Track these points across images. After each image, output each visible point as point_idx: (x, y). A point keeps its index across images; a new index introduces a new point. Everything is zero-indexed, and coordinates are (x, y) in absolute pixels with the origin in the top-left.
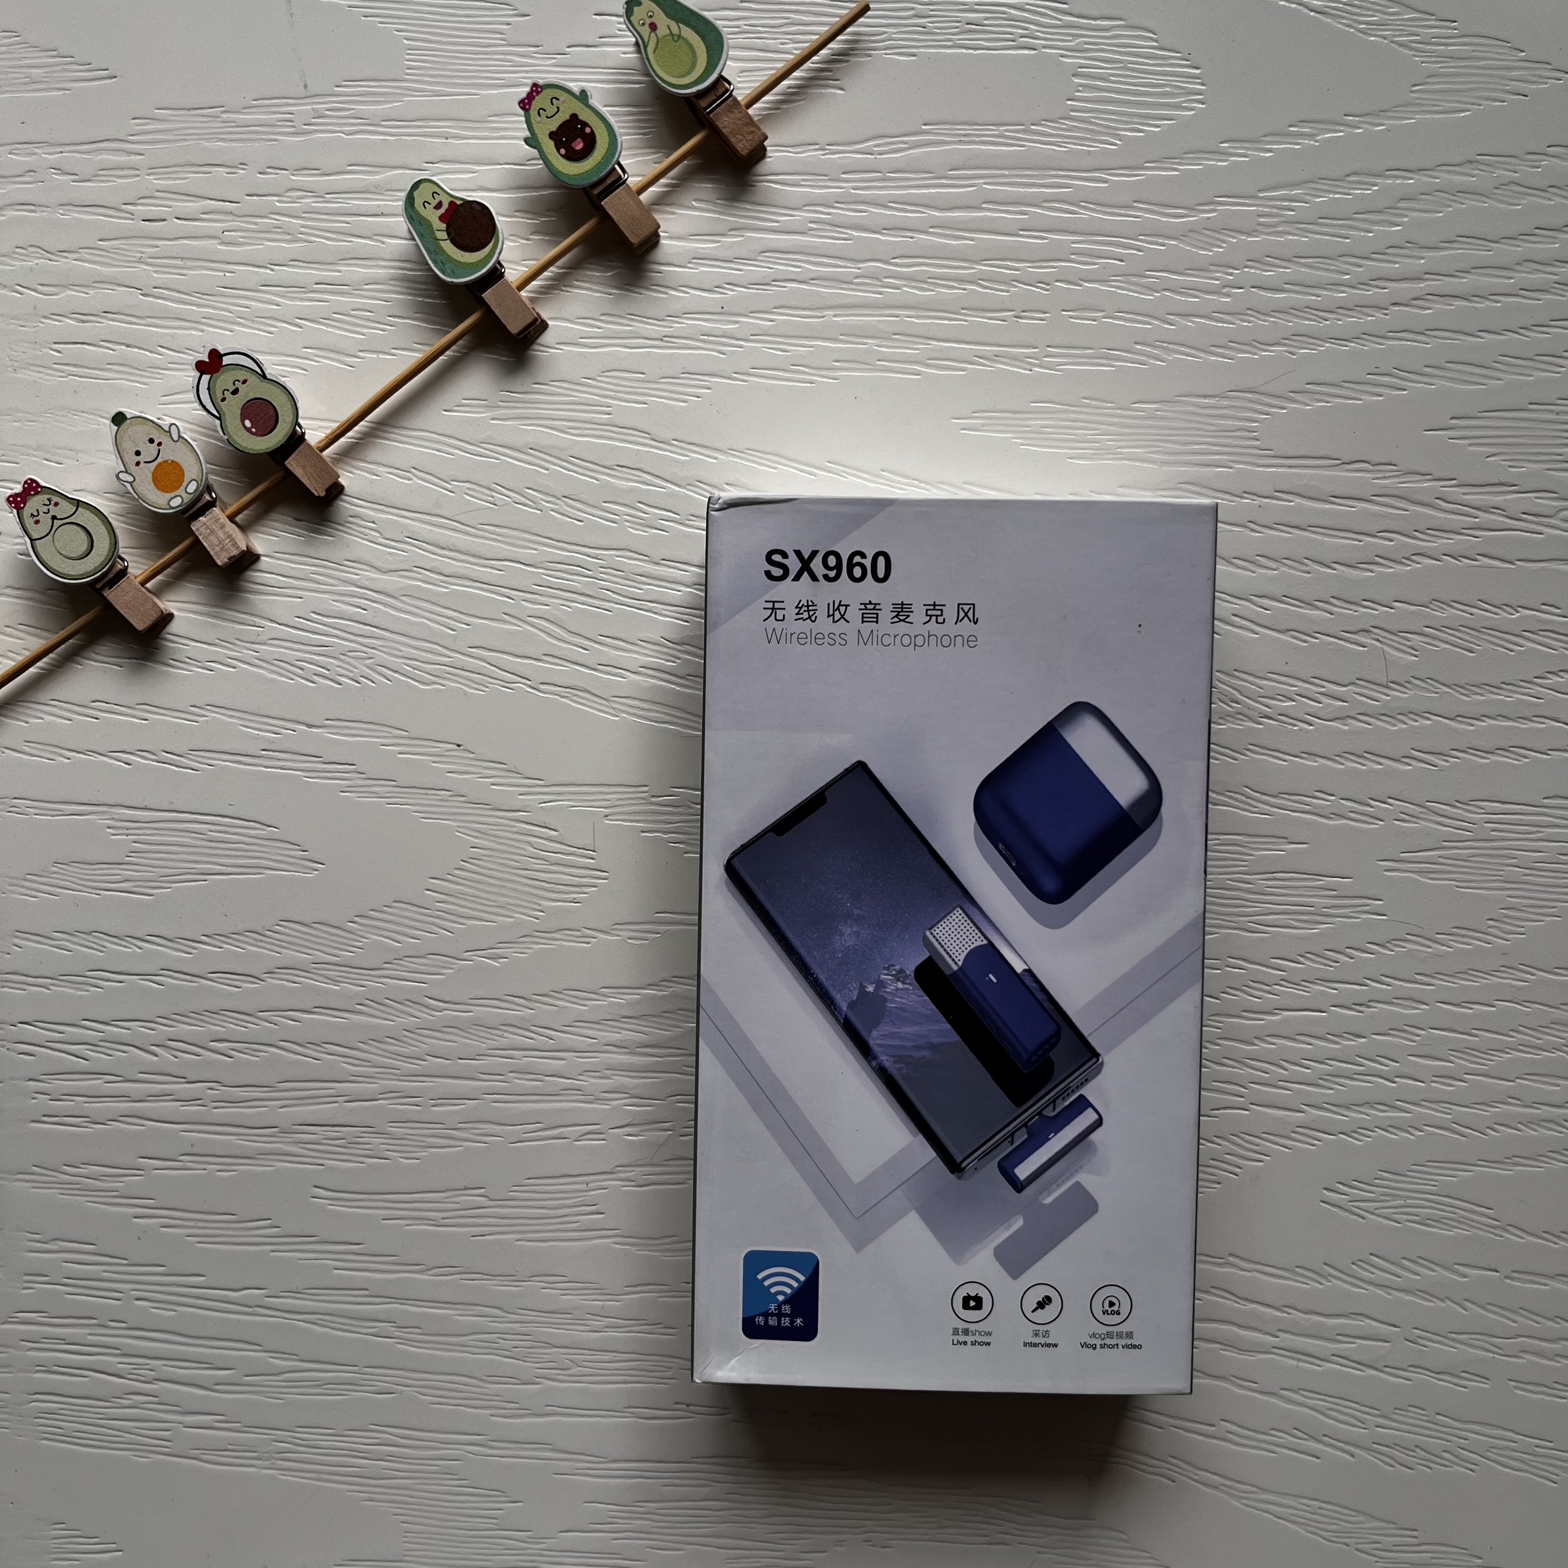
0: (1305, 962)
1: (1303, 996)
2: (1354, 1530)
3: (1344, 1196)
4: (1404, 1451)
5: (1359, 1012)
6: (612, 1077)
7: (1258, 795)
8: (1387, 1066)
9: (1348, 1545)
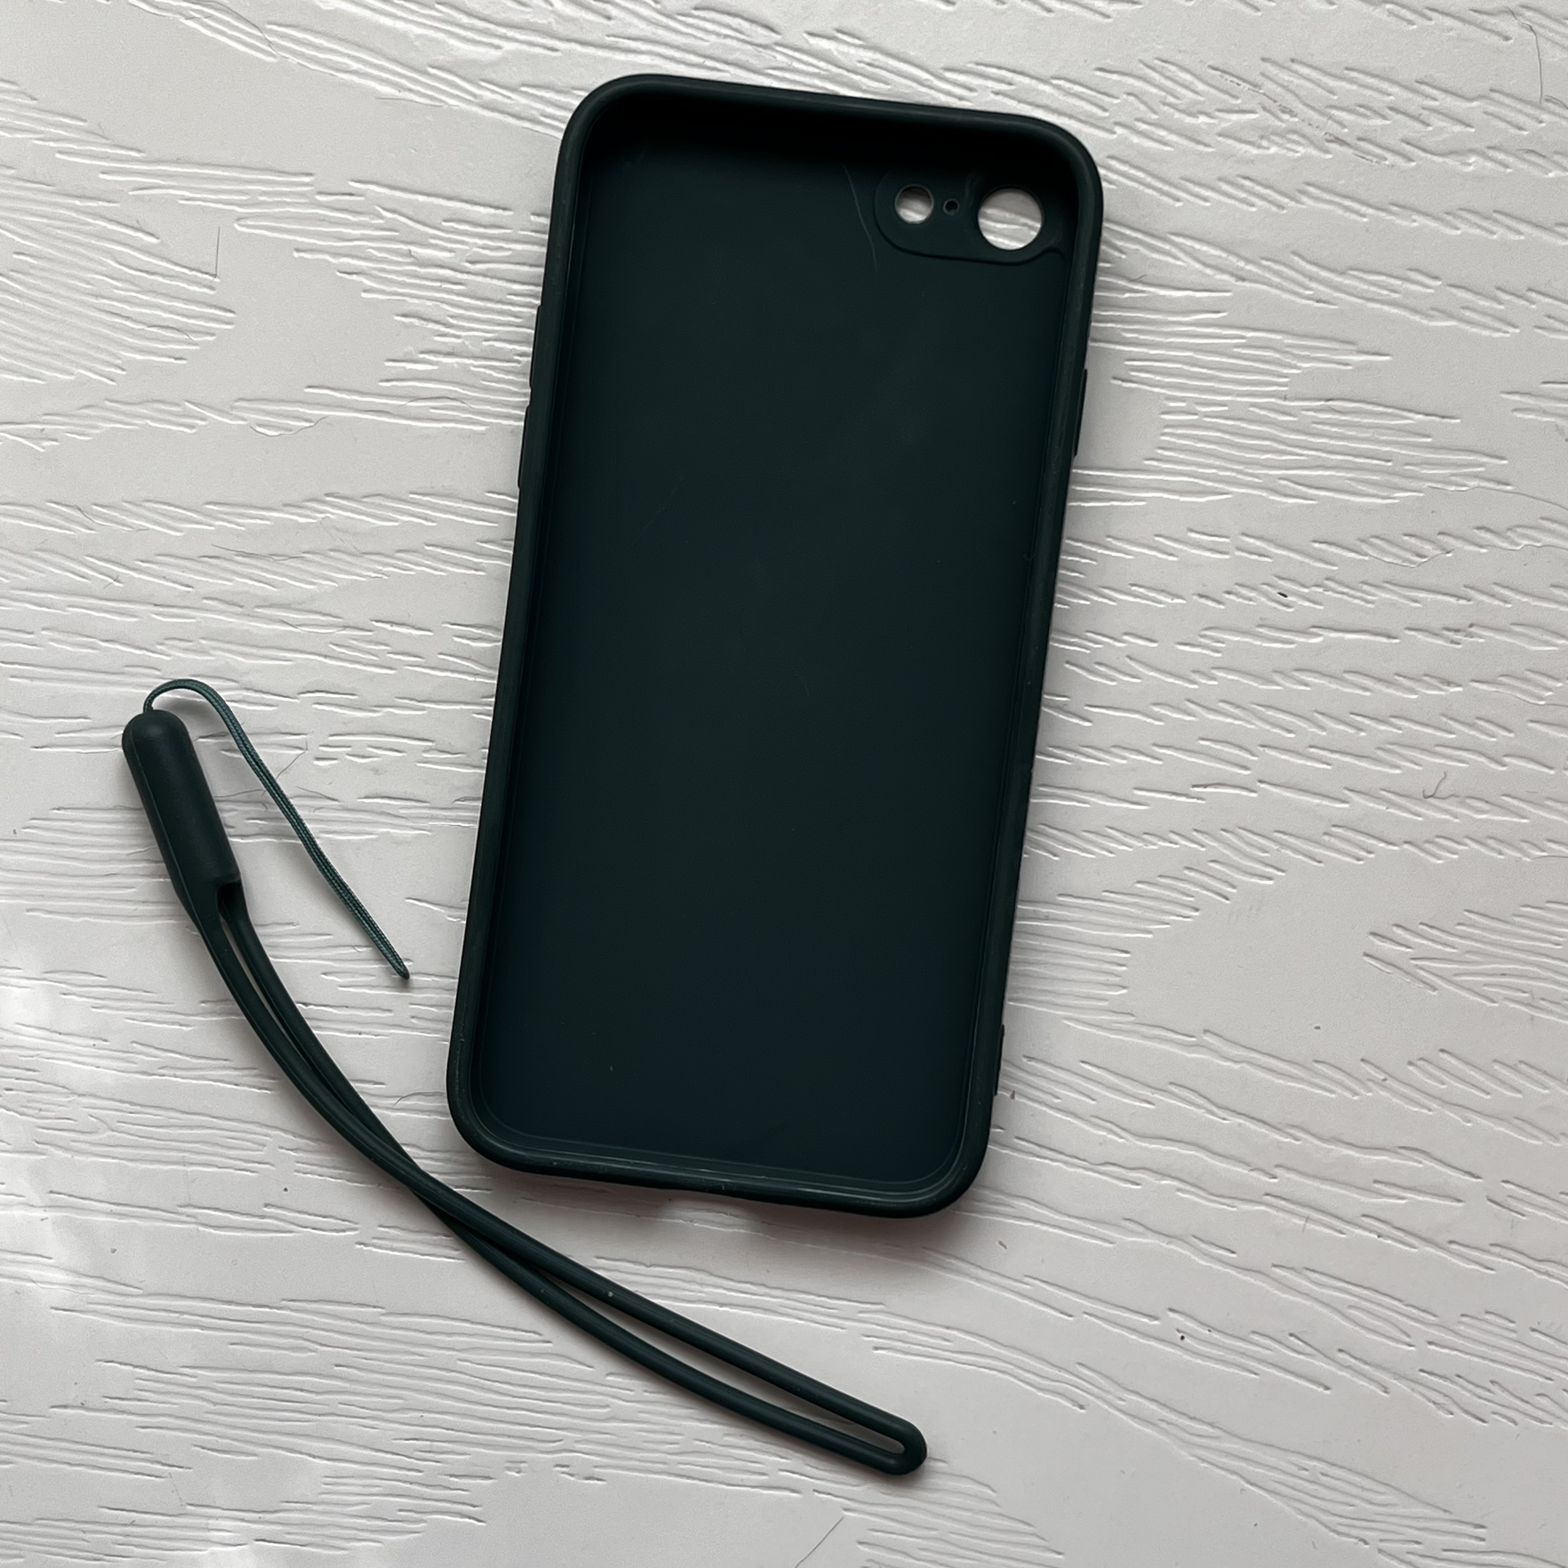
0: (1370, 552)
1: (1362, 609)
2: (1379, 1518)
3: (1403, 949)
4: (1471, 1387)
5: (1453, 642)
6: (212, 652)
7: (1314, 269)
8: (1493, 736)
9: (1366, 1543)
